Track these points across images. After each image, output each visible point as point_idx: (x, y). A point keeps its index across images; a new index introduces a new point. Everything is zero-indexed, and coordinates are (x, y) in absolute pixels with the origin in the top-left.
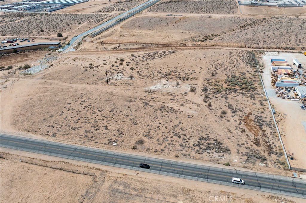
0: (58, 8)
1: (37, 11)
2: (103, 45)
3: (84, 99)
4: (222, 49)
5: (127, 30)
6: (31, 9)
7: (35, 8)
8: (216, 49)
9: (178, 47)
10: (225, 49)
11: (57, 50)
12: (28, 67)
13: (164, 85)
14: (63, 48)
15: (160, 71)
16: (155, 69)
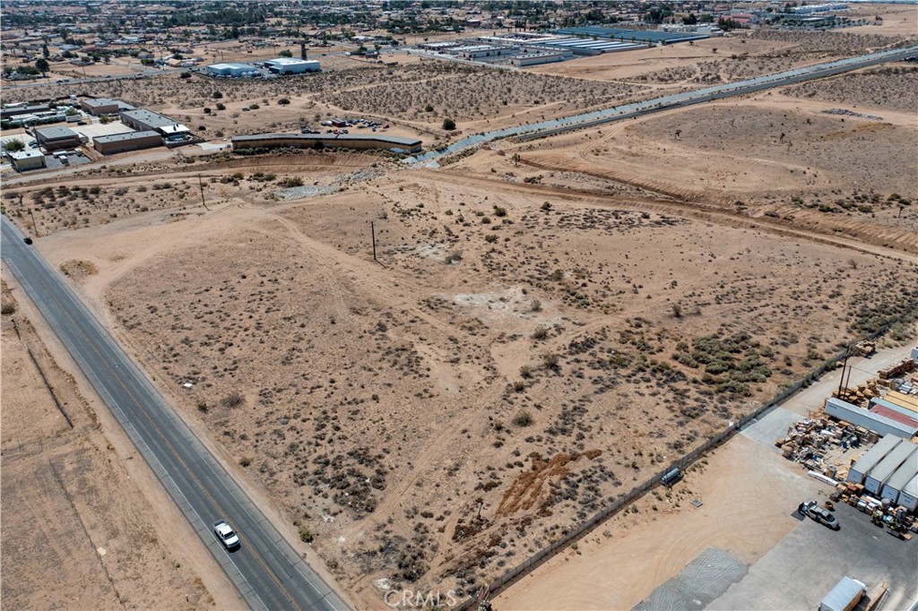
0: (549, 59)
1: (493, 63)
2: (518, 167)
3: (283, 275)
4: (851, 248)
5: (635, 137)
6: (488, 55)
7: (499, 54)
8: (827, 243)
9: (710, 210)
10: (860, 251)
11: (403, 158)
12: (298, 183)
13: (502, 299)
14: (416, 157)
15: (551, 263)
16: (547, 254)
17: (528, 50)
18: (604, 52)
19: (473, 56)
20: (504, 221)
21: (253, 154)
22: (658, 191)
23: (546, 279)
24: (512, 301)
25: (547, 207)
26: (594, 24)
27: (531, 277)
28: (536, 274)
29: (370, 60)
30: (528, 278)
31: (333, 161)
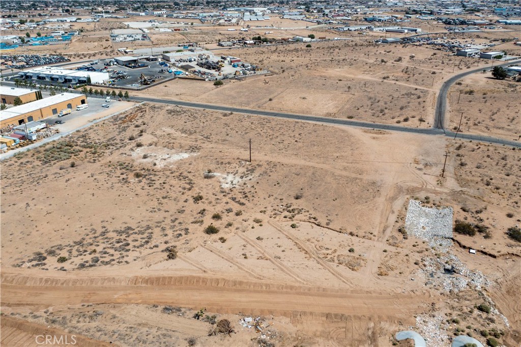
3: (281, 145)
13: (165, 159)
15: (146, 187)
16: (151, 193)
23: (146, 175)
24: (159, 160)
27: (155, 175)
28: (153, 178)
30: (157, 173)
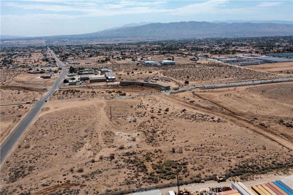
1: (232, 64)
2: (194, 97)
4: (277, 142)
5: (247, 92)
7: (237, 61)
9: (240, 119)
10: (279, 143)
11: (162, 91)
12: (124, 95)
14: (165, 91)
17: (249, 61)
18: (277, 62)
19: (227, 62)
20: (165, 113)
21: (124, 86)
22: (228, 110)
23: (151, 132)
24: (131, 136)
25: (184, 111)
26: (288, 52)
27: (148, 131)
29: (193, 62)
31: (143, 90)
